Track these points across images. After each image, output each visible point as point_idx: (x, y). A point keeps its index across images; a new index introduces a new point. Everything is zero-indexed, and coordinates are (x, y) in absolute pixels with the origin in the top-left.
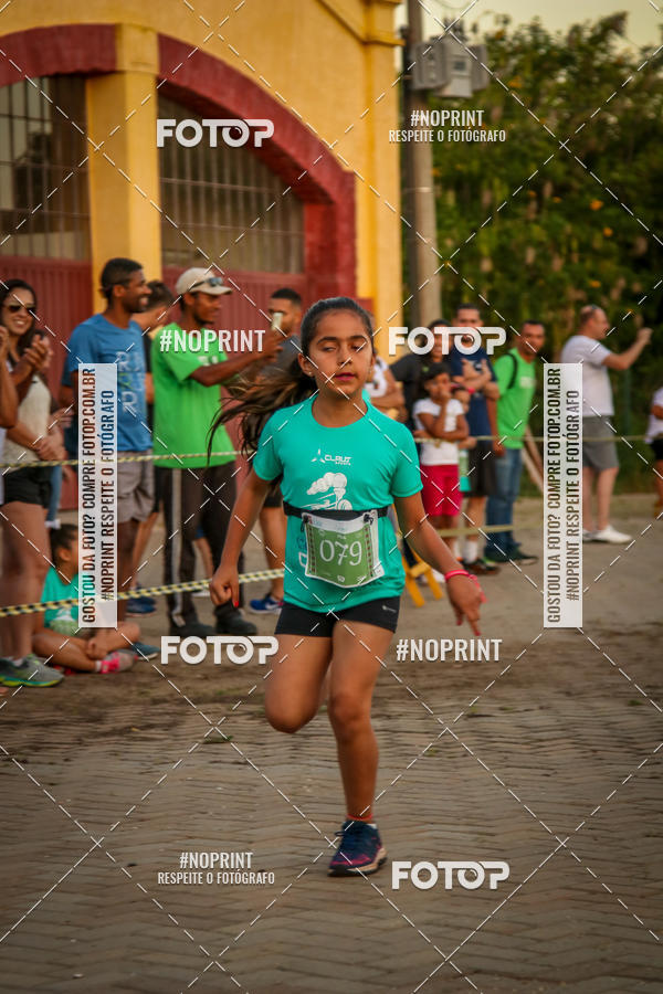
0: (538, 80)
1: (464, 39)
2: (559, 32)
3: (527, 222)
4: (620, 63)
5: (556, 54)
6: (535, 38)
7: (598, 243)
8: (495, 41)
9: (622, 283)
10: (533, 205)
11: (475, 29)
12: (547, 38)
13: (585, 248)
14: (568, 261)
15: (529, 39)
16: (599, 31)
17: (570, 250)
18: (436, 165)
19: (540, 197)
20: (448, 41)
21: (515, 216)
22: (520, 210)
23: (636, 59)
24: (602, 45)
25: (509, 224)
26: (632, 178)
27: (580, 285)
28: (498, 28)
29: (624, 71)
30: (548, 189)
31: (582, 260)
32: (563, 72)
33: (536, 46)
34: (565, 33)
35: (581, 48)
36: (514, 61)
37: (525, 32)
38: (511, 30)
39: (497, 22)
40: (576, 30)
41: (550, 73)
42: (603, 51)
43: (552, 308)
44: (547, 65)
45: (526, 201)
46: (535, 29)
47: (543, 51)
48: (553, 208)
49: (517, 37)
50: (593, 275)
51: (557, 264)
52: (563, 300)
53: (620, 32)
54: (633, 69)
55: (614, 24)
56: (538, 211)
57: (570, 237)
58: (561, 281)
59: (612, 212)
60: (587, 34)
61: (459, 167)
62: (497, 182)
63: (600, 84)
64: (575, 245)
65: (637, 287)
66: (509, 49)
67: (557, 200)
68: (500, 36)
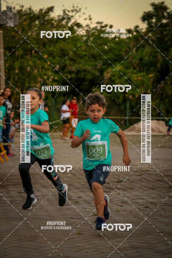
0: (31, 23)
1: (12, 11)
2: (36, 10)
3: (28, 60)
4: (52, 19)
5: (36, 16)
6: (30, 11)
7: (46, 66)
8: (19, 12)
9: (52, 77)
10: (29, 56)
11: (14, 8)
12: (33, 12)
13: (43, 67)
14: (38, 71)
15: (28, 12)
16: (47, 10)
17: (39, 68)
18: (4, 44)
19: (31, 54)
20: (8, 12)
21: (24, 58)
22: (26, 57)
23: (57, 18)
24: (48, 14)
25: (23, 60)
26: (55, 50)
27: (41, 77)
28: (21, 8)
29: (53, 21)
30: (33, 52)
31: (42, 71)
32: (37, 21)
33: (30, 14)
34: (38, 11)
35: (42, 15)
36: (25, 17)
37: (27, 10)
38: (24, 9)
39: (20, 7)
40: (41, 10)
41: (34, 21)
42: (48, 16)
43: (34, 83)
44: (33, 19)
45: (28, 54)
46: (30, 9)
47: (32, 15)
48: (35, 57)
49: (25, 11)
50: (45, 75)
51: (36, 71)
52: (37, 81)
53: (52, 11)
54: (56, 21)
55: (51, 9)
56: (31, 57)
57: (39, 64)
58: (36, 76)
59: (50, 58)
60: (44, 11)
61: (10, 45)
62: (20, 49)
63: (47, 24)
64: (40, 66)
65: (56, 78)
66: (23, 14)
67: (36, 55)
68: (21, 10)
